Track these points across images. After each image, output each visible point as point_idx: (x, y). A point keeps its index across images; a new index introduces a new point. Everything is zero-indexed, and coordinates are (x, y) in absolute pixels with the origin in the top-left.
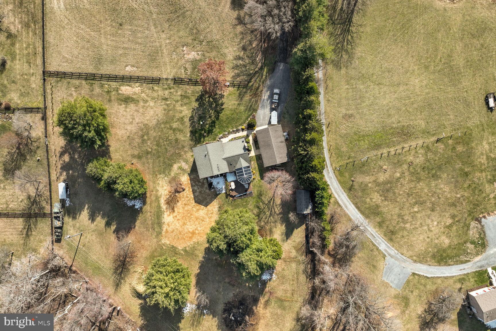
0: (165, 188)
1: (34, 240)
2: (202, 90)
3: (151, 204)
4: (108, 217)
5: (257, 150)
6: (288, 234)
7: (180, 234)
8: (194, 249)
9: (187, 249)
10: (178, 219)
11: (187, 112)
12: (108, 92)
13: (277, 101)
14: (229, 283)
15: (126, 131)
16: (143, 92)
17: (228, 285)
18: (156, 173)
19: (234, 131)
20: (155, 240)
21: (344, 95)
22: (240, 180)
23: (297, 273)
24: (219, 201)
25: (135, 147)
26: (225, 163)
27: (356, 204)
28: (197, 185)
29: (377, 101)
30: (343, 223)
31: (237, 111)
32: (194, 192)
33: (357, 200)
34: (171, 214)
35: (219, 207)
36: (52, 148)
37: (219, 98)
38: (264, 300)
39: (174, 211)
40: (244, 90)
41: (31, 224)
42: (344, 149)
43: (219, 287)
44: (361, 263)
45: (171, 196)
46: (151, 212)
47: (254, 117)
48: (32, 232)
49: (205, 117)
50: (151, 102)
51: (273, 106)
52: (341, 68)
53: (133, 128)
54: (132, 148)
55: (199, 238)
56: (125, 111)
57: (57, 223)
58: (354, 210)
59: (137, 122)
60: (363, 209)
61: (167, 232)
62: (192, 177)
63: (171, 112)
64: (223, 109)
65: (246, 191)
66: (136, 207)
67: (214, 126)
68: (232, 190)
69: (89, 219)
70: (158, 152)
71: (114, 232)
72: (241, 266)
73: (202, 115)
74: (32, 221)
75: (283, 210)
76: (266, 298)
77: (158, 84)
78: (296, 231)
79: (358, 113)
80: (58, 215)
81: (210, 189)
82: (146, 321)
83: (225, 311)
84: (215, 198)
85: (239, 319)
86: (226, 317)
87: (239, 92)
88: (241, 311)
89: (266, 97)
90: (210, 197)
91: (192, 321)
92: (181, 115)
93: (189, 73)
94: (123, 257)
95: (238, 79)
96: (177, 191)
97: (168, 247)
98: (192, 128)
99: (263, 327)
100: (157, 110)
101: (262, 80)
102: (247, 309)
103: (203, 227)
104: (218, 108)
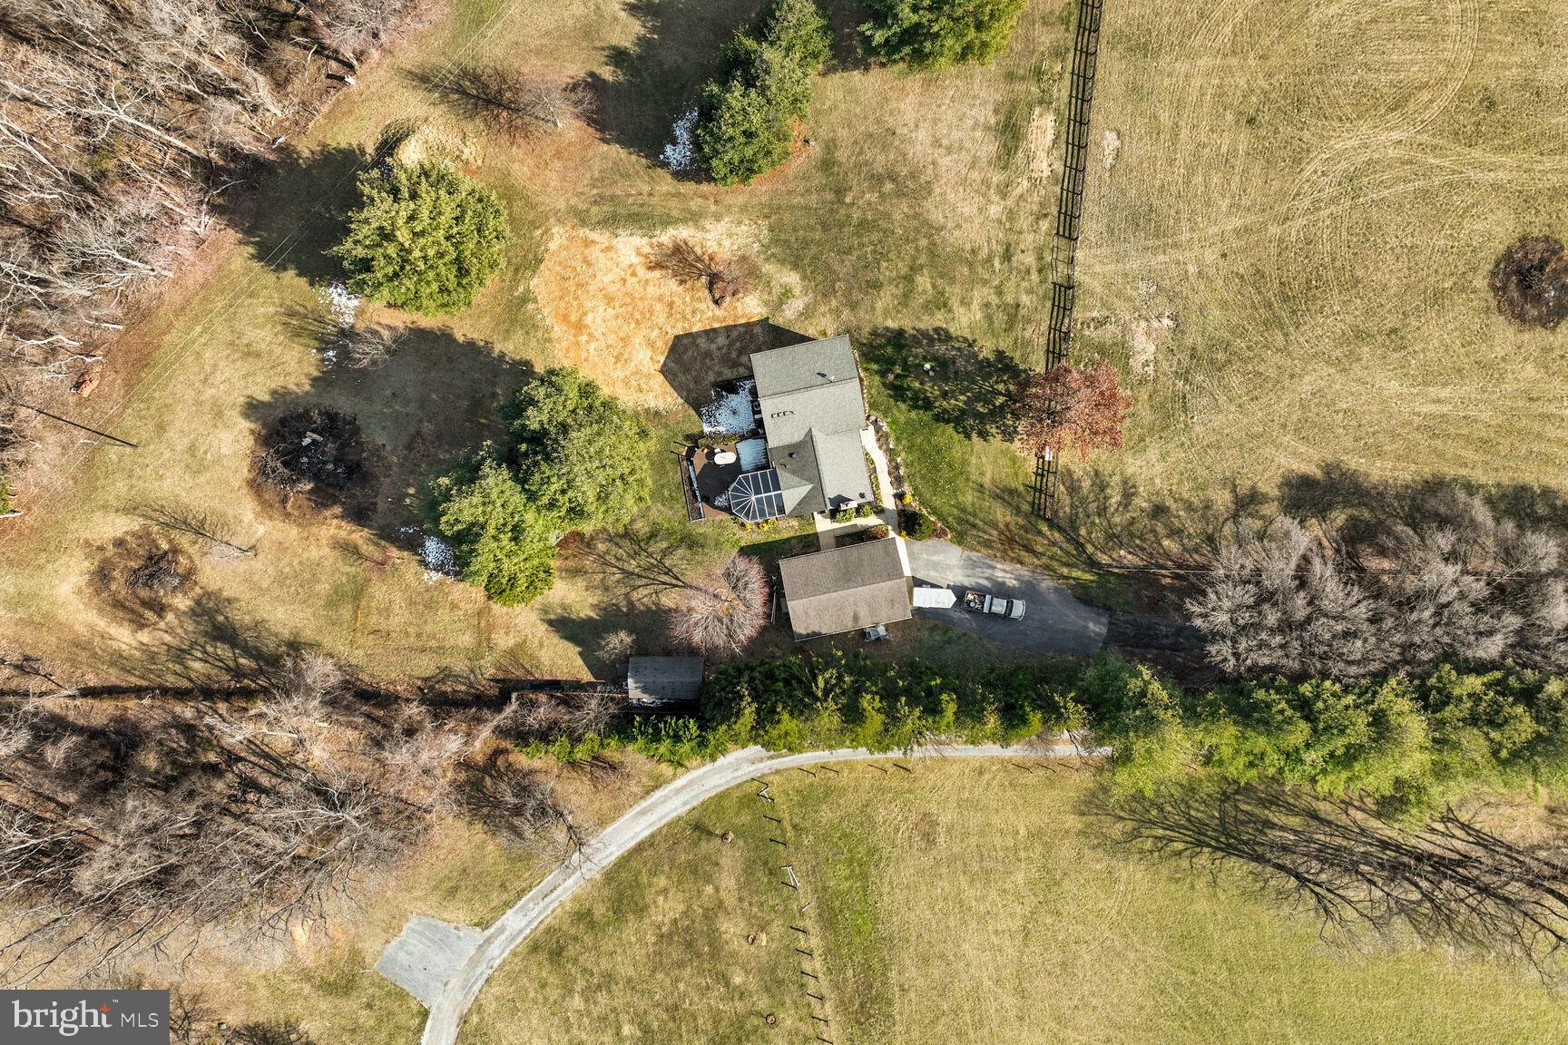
0: (726, 243)
2: (1032, 373)
3: (677, 195)
4: (640, 58)
5: (833, 538)
6: (565, 626)
7: (580, 285)
8: (531, 326)
9: (531, 306)
10: (625, 281)
11: (964, 321)
12: (1038, 73)
13: (986, 610)
14: (418, 433)
15: (912, 125)
16: (1034, 182)
17: (412, 430)
18: (774, 217)
19: (897, 467)
20: (562, 205)
21: (996, 821)
22: (740, 483)
23: (441, 650)
24: (676, 413)
25: (860, 153)
26: (797, 437)
27: (652, 845)
28: (730, 345)
29: (974, 924)
30: (591, 801)
31: (960, 481)
32: (710, 334)
33: (663, 846)
34: (643, 260)
35: (657, 413)
37: (1004, 424)
38: (360, 542)
39: (650, 268)
40: (1026, 507)
42: (826, 815)
43: (407, 403)
44: (465, 850)
45: (699, 259)
46: (650, 195)
47: (939, 534)
49: (946, 380)
50: (999, 209)
51: (970, 597)
52: (1083, 814)
53: (919, 147)
54: (855, 143)
55: (564, 344)
56: (976, 124)
58: (633, 838)
59: (939, 160)
60: (634, 864)
61: (588, 243)
63: (966, 271)
64: (968, 437)
65: (707, 500)
66: (669, 149)
67: (915, 407)
68: (711, 454)
70: (841, 226)
71: (593, 74)
72: (469, 475)
73: (952, 369)
75: (643, 613)
76: (367, 549)
77: (1058, 233)
78: (572, 651)
79: (938, 863)
81: (716, 385)
82: (309, 167)
83: (332, 417)
84: (687, 401)
85: (305, 460)
86: (310, 420)
87: (1021, 488)
88: (330, 466)
89: (1000, 574)
90: (692, 386)
91: (302, 310)
92: (954, 303)
93: (1087, 333)
94: (511, 102)
95: (1062, 488)
96: (714, 279)
97: (538, 246)
98: (914, 336)
99: (277, 536)
100: (976, 225)
101: (1055, 564)
102: (334, 486)
103: (596, 359)
104: (971, 421)
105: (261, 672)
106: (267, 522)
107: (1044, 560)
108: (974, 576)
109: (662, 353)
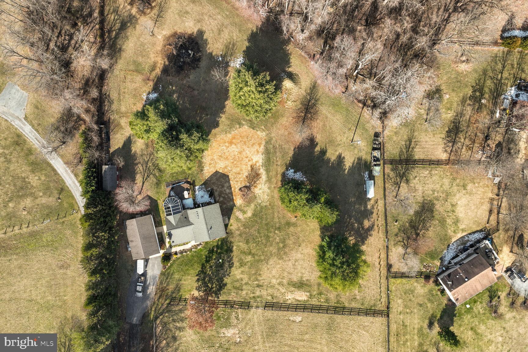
0: (261, 191)
1: (403, 136)
2: (219, 296)
3: (277, 174)
4: (323, 159)
5: (160, 231)
6: (128, 142)
7: (245, 143)
8: (231, 126)
9: (238, 126)
10: (247, 158)
11: (236, 272)
12: (320, 294)
13: (138, 284)
14: (194, 90)
15: (302, 252)
16: (283, 294)
17: (195, 87)
18: (270, 207)
19: (186, 252)
20: (273, 135)
21: (69, 289)
22: (176, 200)
23: (119, 100)
24: (202, 177)
25: (292, 235)
26: (191, 220)
27: (55, 174)
28: (226, 194)
29: (33, 283)
30: (69, 153)
31: (182, 273)
32: (230, 187)
33: (55, 178)
34: (254, 163)
35: (202, 170)
36: (382, 235)
37: (202, 287)
38: (156, 71)
39: (251, 166)
40: (174, 295)
41: (406, 153)
42: (68, 232)
43: (204, 85)
44: (51, 111)
45: (255, 182)
46: (277, 165)
47: (164, 267)
48: (405, 144)
49: (216, 267)
50: (275, 283)
51: (142, 278)
52: (72, 318)
53: (295, 255)
54: (296, 233)
55: (225, 138)
56: (303, 274)
57: (377, 154)
58: (57, 168)
59: (290, 262)
60: (49, 168)
61: (260, 144)
62: (231, 203)
63: (253, 272)
64: (197, 275)
65: (172, 188)
66: (292, 170)
67: (206, 257)
68: (188, 190)
69: (344, 158)
70: (267, 230)
71: (317, 144)
73: (220, 269)
74: (405, 156)
75: (134, 168)
76: (154, 74)
77: (267, 302)
78: (120, 145)
79: (54, 270)
80: (375, 163)
81: (212, 189)
82: (283, 49)
83: (199, 60)
84: (207, 180)
85: (184, 51)
86: (198, 52)
87: (180, 293)
88: (182, 60)
89: (151, 288)
90: (212, 182)
91: (235, 48)
92: (242, 269)
93: (233, 314)
94: (307, 117)
95: (181, 307)
96: (248, 188)
97: (258, 128)
98: (231, 256)
99: (158, 43)
100: (269, 275)
101: (155, 306)
102: (175, 62)
103: (220, 149)
104: (202, 276)
105: (110, 40)
106: (163, 39)
107: (157, 302)
108: (150, 279)
109: (223, 171)
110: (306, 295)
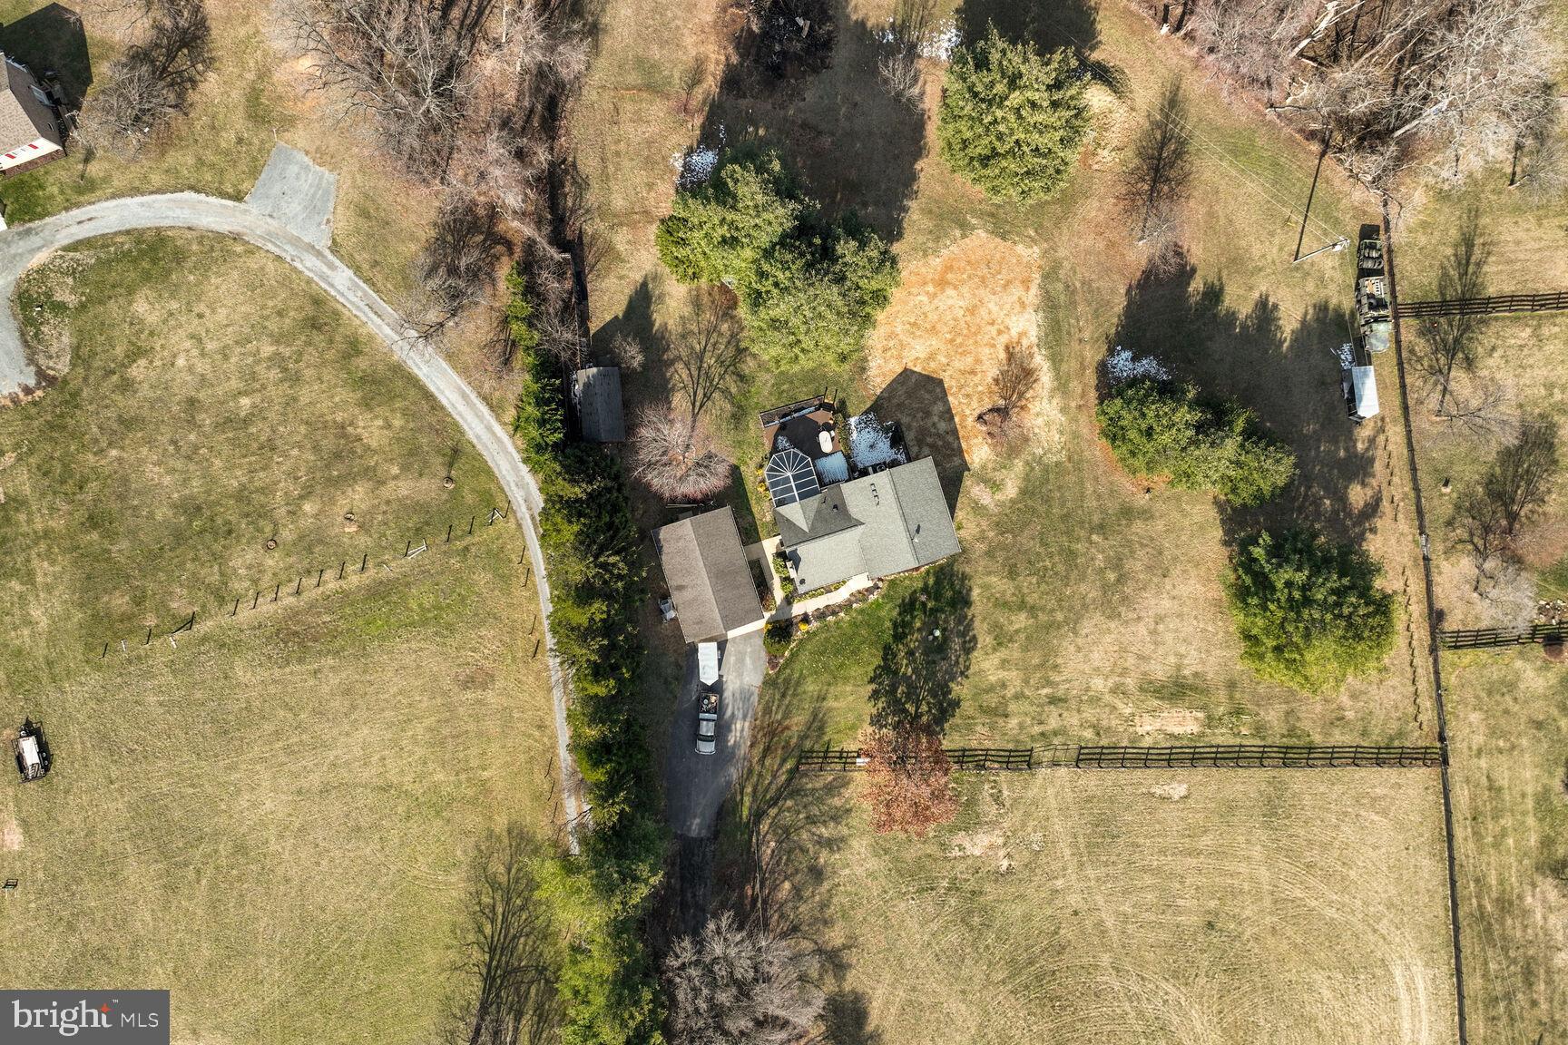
0: (1040, 421)
1: (1447, 230)
2: (941, 737)
4: (1215, 316)
5: (755, 557)
6: (642, 300)
7: (983, 279)
8: (938, 235)
9: (958, 233)
10: (993, 324)
11: (986, 665)
12: (1237, 712)
13: (702, 716)
14: (820, 133)
15: (1175, 593)
16: (1129, 720)
17: (823, 126)
18: (1070, 466)
19: (834, 613)
20: (1062, 253)
21: (494, 748)
22: (803, 459)
23: (605, 177)
24: (866, 388)
25: (1142, 545)
26: (854, 510)
27: (433, 408)
28: (939, 435)
29: (389, 736)
30: (470, 343)
31: (826, 677)
32: (948, 414)
33: (433, 420)
34: (1015, 340)
35: (863, 370)
36: (1406, 526)
37: (887, 714)
38: (705, 85)
39: (1007, 348)
40: (808, 744)
41: (1460, 279)
42: (482, 578)
43: (849, 118)
44: (408, 222)
45: (1021, 395)
47: (772, 662)
48: (1456, 255)
49: (925, 653)
50: (1100, 687)
51: (713, 699)
52: (509, 832)
53: (1153, 602)
54: (1152, 539)
55: (923, 270)
56: (1182, 656)
57: (1375, 286)
58: (438, 388)
59: (1142, 624)
60: (412, 392)
61: (1026, 283)
62: (957, 461)
63: (1036, 661)
64: (872, 681)
65: (783, 428)
66: (1127, 354)
67: (895, 625)
68: (828, 428)
69: (1275, 307)
70: (1068, 533)
71: (1194, 270)
72: (784, 189)
73: (937, 657)
74: (1456, 290)
75: (663, 375)
76: (699, 93)
77: (1082, 748)
78: (619, 309)
79: (445, 694)
80: (1376, 314)
81: (898, 425)
83: (827, 44)
84: (879, 398)
85: (782, 21)
86: (822, 23)
87: (826, 738)
88: (778, 48)
89: (739, 727)
90: (895, 401)
91: (931, 3)
92: (1003, 653)
93: (986, 787)
94: (1159, 193)
95: (831, 778)
96: (1002, 412)
97: (1018, 234)
98: (966, 617)
100: (1081, 667)
101: (755, 779)
102: (758, 54)
103: (911, 304)
104: (887, 681)
108: (735, 701)
109: (924, 369)
110: (1196, 719)
